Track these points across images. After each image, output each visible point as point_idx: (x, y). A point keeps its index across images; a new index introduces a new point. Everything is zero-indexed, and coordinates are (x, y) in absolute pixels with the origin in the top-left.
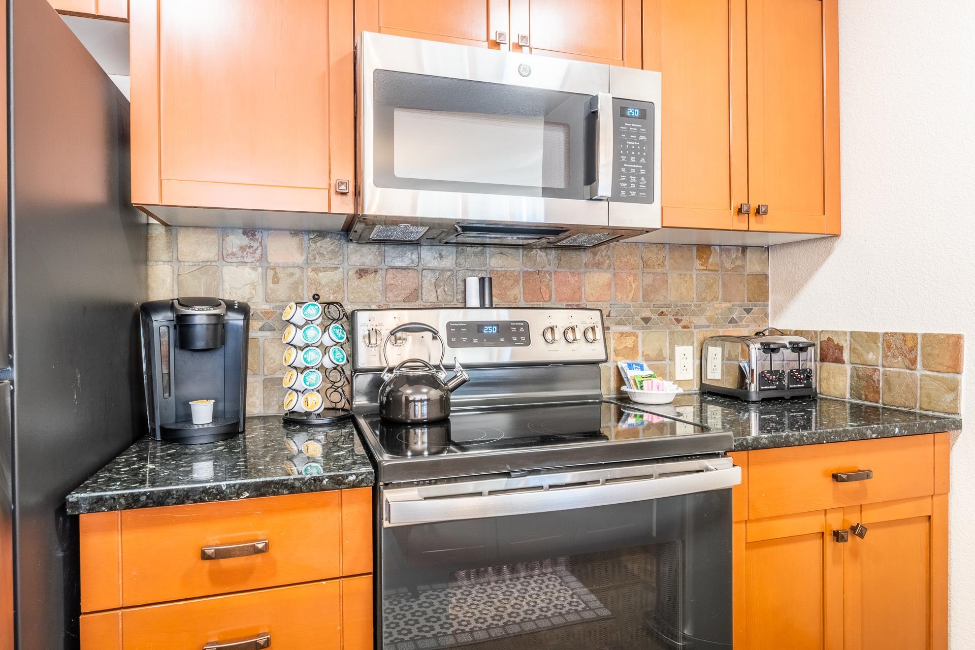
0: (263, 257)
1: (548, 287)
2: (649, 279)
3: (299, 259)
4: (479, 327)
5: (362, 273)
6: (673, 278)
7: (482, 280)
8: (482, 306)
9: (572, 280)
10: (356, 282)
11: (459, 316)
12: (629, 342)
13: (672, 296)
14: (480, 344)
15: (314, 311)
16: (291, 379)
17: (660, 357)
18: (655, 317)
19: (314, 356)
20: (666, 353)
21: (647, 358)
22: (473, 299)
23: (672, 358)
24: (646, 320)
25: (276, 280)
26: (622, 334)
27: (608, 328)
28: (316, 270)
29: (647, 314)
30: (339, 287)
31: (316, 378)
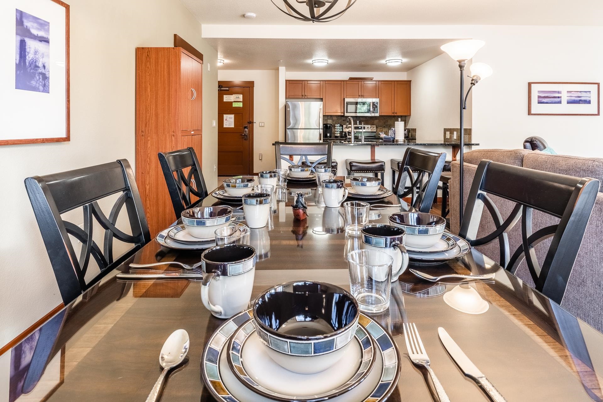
0: (332, 118)
1: (369, 122)
2: (385, 121)
3: (336, 119)
4: (359, 127)
5: (344, 120)
6: (389, 121)
7: (359, 121)
8: (359, 124)
9: (373, 121)
10: (343, 122)
11: (356, 126)
12: (381, 130)
13: (389, 123)
14: (358, 129)
15: (339, 125)
16: (336, 132)
17: (386, 132)
18: (386, 126)
19: (339, 130)
20: (388, 131)
21: (384, 132)
22: (358, 124)
23: (389, 132)
24: (384, 127)
25: (334, 121)
26: (380, 128)
27: (378, 128)
28: (338, 120)
29: (384, 126)
30: (341, 122)
31: (339, 132)
